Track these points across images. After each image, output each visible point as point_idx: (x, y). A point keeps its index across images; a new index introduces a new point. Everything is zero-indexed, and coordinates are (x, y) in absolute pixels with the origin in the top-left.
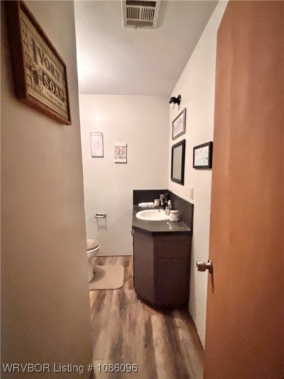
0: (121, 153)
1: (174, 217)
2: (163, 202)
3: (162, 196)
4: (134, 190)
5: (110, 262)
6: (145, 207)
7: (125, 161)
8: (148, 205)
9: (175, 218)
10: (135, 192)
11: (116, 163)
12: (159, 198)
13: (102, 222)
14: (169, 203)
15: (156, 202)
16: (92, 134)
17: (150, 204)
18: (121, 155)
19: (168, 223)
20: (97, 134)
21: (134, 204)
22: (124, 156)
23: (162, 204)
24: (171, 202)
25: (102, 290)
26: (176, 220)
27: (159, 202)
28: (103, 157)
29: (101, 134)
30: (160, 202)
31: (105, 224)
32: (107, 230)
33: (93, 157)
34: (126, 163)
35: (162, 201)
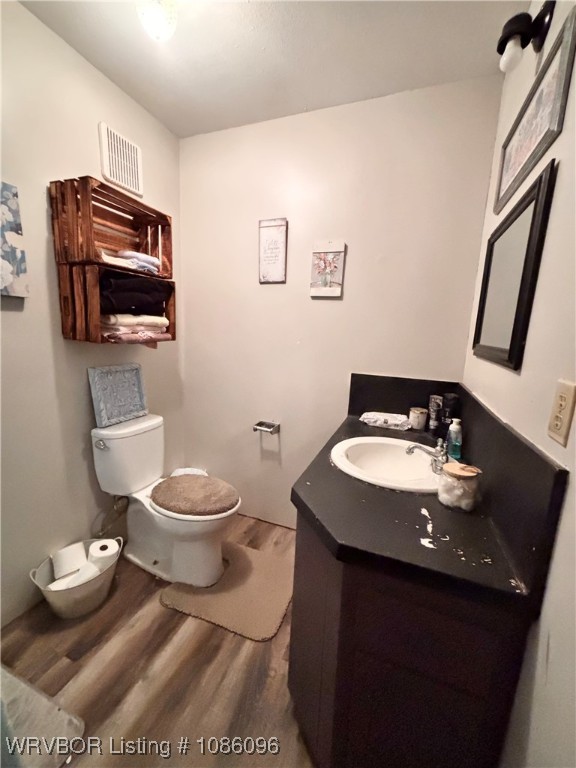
0: (328, 270)
1: (458, 492)
2: (438, 419)
3: (437, 400)
4: (353, 375)
5: (276, 544)
6: (378, 424)
7: (338, 294)
8: (386, 422)
9: (460, 497)
10: (357, 379)
11: (314, 298)
12: (426, 406)
13: (271, 442)
14: (454, 426)
15: (414, 418)
16: (263, 224)
17: (396, 420)
18: (329, 278)
19: (424, 512)
20: (273, 223)
21: (350, 412)
22: (338, 278)
23: (433, 424)
24: (460, 424)
25: (218, 625)
26: (465, 504)
27: (423, 419)
28: (284, 282)
29: (284, 223)
30: (428, 418)
31: (277, 450)
32: (280, 464)
33: (262, 283)
34: (339, 298)
35: (433, 416)
